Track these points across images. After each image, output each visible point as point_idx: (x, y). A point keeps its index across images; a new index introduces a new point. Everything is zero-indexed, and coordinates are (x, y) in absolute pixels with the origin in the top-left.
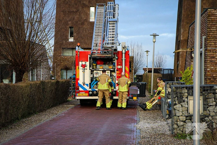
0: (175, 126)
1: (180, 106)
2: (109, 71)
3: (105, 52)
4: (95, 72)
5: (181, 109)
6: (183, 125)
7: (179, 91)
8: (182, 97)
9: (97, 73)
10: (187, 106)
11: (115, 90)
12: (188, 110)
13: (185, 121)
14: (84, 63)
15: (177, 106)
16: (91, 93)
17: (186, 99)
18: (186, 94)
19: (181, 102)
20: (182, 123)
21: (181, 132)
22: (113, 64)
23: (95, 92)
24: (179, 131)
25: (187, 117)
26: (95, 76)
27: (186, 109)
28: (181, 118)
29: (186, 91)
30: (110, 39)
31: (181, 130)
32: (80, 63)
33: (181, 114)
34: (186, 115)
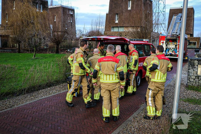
0: (189, 81)
1: (193, 70)
2: (175, 45)
3: (172, 37)
4: (168, 45)
5: (193, 72)
6: (193, 81)
7: (192, 61)
8: (194, 65)
9: (169, 46)
10: (197, 71)
11: (176, 54)
12: (197, 73)
13: (195, 79)
14: (163, 41)
15: (191, 70)
16: (165, 55)
17: (197, 67)
18: (197, 64)
19: (193, 68)
20: (192, 80)
21: (192, 85)
22: (177, 42)
23: (167, 55)
24: (190, 84)
25: (196, 77)
26: (168, 47)
27: (196, 72)
28: (192, 77)
29: (197, 62)
30: (175, 30)
31: (192, 84)
32: (161, 41)
33: (192, 75)
34: (196, 75)
